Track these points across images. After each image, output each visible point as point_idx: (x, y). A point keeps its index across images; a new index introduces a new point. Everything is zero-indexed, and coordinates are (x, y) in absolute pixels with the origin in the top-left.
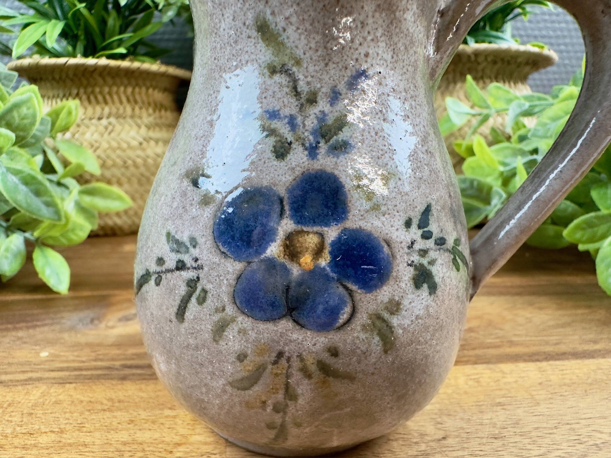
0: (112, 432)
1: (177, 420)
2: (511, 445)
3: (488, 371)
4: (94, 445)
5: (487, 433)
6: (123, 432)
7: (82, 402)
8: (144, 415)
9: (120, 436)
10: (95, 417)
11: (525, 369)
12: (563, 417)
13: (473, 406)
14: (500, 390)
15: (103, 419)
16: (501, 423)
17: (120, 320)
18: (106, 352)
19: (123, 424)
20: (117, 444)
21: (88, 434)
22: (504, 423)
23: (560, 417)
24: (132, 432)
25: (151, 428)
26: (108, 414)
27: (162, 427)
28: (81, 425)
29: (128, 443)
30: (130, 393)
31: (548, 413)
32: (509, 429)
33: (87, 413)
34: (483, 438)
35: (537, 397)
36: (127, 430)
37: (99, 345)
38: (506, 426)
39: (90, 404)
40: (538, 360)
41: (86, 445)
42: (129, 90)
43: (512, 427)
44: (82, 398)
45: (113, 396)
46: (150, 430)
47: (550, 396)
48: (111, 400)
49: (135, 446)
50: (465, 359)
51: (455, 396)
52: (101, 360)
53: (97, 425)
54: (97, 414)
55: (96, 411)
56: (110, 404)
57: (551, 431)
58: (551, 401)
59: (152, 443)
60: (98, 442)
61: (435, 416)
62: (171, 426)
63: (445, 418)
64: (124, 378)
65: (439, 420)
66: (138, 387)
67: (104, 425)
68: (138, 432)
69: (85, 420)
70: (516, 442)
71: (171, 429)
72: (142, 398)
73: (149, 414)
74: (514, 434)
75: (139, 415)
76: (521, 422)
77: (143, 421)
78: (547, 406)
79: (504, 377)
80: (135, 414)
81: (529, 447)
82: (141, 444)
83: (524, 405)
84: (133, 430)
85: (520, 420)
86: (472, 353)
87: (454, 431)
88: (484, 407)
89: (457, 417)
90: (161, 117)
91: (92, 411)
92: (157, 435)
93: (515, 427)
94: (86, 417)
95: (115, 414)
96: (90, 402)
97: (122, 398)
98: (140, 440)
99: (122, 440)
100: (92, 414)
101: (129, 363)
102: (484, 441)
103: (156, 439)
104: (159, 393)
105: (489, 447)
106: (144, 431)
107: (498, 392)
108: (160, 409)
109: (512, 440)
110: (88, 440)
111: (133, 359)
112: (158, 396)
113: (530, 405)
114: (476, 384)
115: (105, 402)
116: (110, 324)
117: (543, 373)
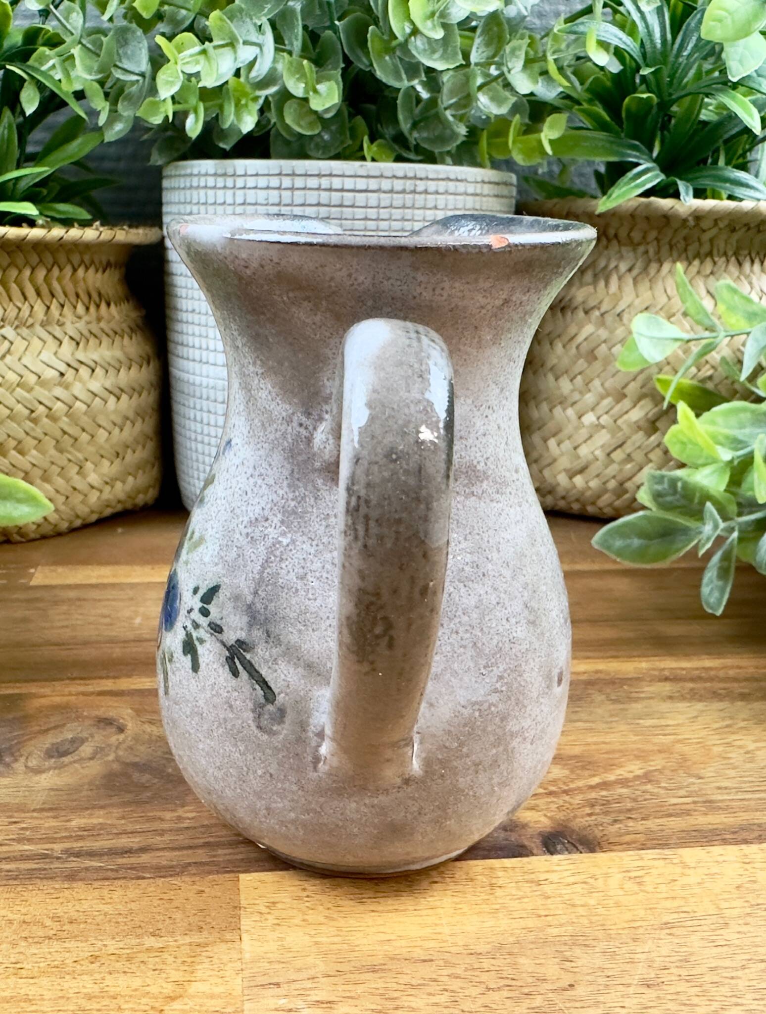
0: (67, 977)
1: (165, 955)
2: (669, 997)
3: (661, 863)
4: (43, 1000)
5: (637, 977)
6: (85, 977)
7: (11, 922)
8: (112, 946)
9: (81, 985)
10: (36, 951)
11: (721, 859)
12: (759, 949)
13: (624, 929)
14: (674, 898)
15: (50, 953)
16: (662, 959)
17: (49, 754)
18: (35, 822)
19: (82, 962)
20: (78, 998)
21: (31, 981)
22: (667, 959)
23: (754, 949)
24: (97, 976)
25: (127, 970)
26: (56, 945)
27: (143, 967)
28: (18, 966)
29: (95, 997)
30: (86, 906)
31: (737, 942)
32: (673, 970)
33: (23, 944)
34: (629, 985)
35: (728, 913)
36: (90, 973)
37: (21, 808)
38: (668, 965)
39: (24, 926)
40: (746, 842)
41: (30, 1000)
42: (41, 273)
43: (677, 967)
44: (11, 916)
45: (60, 912)
46: (124, 972)
47: (748, 910)
48: (56, 919)
49: (106, 1002)
50: (627, 838)
51: (601, 911)
52: (30, 840)
53: (42, 965)
54: (39, 946)
55: (36, 940)
56: (56, 926)
57: (734, 974)
58: (749, 919)
59: (131, 996)
60: (48, 995)
61: (563, 948)
62: (157, 967)
63: (578, 951)
64: (72, 877)
65: (568, 954)
66: (96, 893)
67: (53, 964)
68: (108, 977)
69: (22, 957)
70: (678, 993)
71: (157, 972)
72: (105, 914)
73: (121, 945)
74: (678, 978)
75: (105, 946)
76: (693, 958)
77: (112, 957)
78: (740, 929)
79: (683, 874)
80: (99, 944)
81: (695, 1000)
82: (114, 998)
83: (705, 928)
84: (100, 973)
85: (692, 954)
86: (640, 826)
87: (588, 974)
88: (641, 931)
89: (597, 950)
90: (99, 319)
91: (30, 940)
92: (137, 983)
93: (681, 967)
94: (22, 950)
95: (66, 945)
96: (24, 922)
97: (75, 915)
98: (112, 990)
99: (85, 991)
100: (30, 944)
101: (77, 845)
102: (631, 990)
103: (136, 990)
104: (133, 906)
105: (635, 1001)
106: (116, 975)
107: (668, 904)
108: (138, 936)
109: (672, 989)
110: (32, 991)
111: (81, 838)
112: (131, 912)
113: (713, 927)
114: (636, 888)
115: (48, 922)
116: (33, 763)
117: (747, 866)
